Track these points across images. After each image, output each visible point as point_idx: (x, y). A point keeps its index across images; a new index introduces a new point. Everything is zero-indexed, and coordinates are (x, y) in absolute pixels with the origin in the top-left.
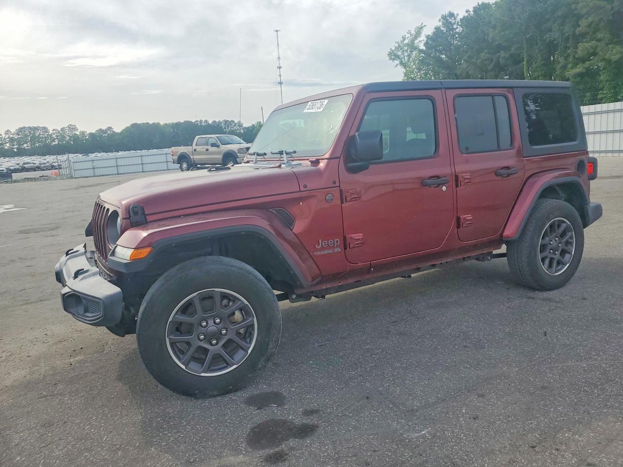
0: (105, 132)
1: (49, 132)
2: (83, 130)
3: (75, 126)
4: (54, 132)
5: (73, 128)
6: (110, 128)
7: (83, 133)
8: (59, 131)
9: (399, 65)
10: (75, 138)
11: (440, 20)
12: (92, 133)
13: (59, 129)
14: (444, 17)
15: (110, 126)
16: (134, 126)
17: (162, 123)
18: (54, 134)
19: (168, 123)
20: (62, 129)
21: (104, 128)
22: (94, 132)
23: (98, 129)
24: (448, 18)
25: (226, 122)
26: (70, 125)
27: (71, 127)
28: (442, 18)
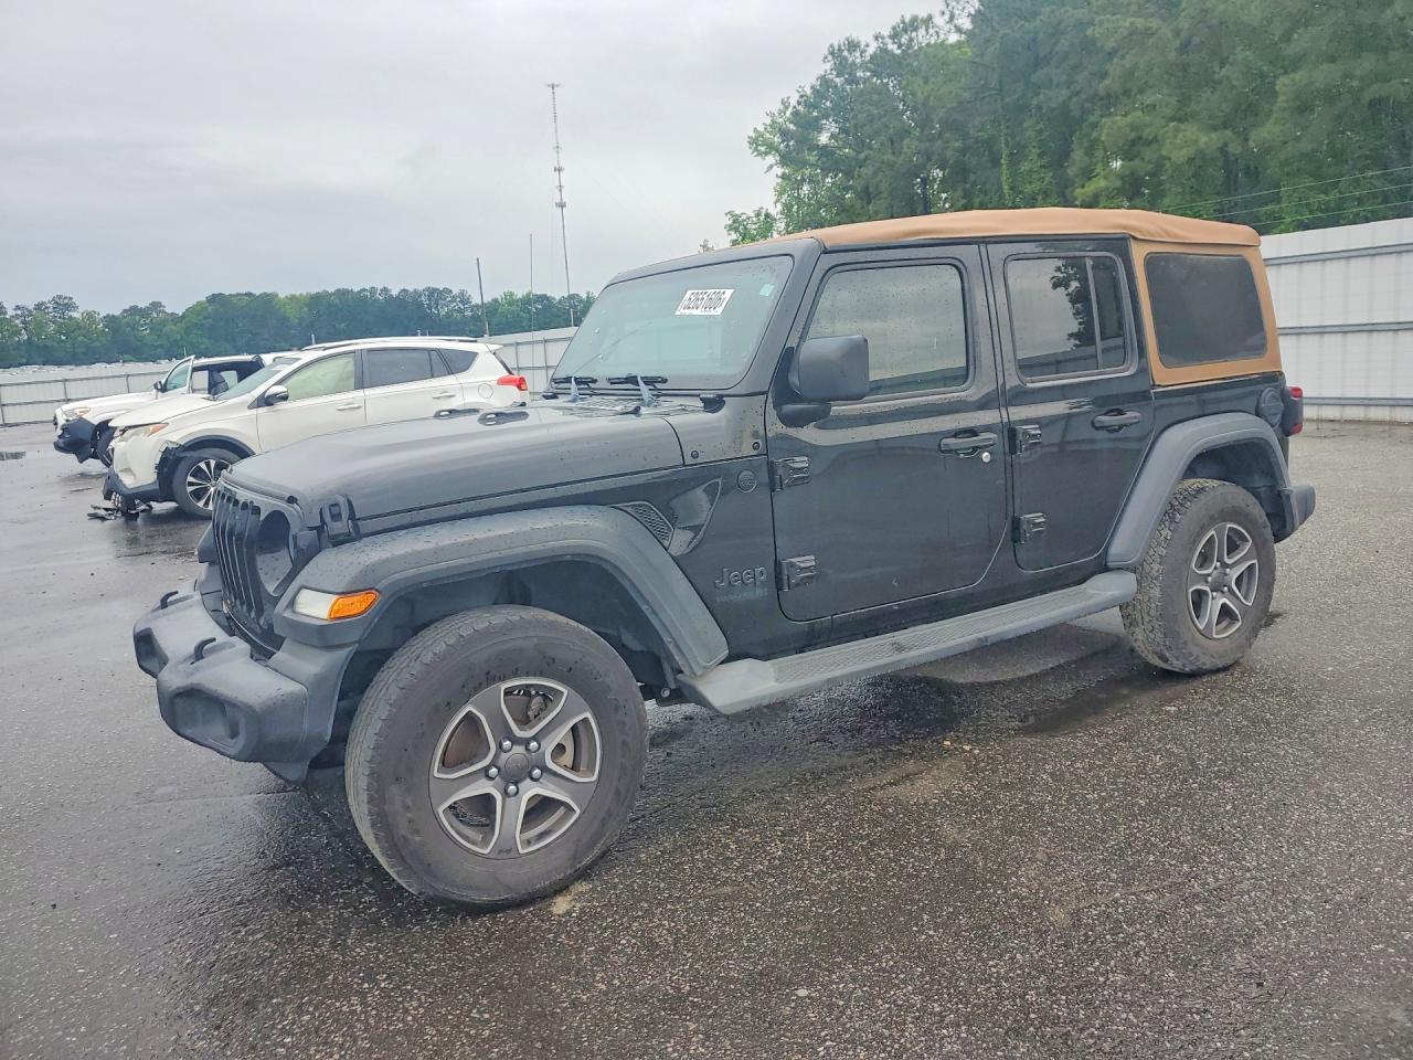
0: (144, 313)
1: (6, 313)
2: (90, 310)
3: (71, 298)
4: (19, 312)
5: (65, 305)
6: (156, 305)
7: (90, 316)
8: (30, 311)
9: (775, 167)
10: (71, 328)
11: (826, 58)
12: (113, 316)
13: (31, 307)
14: (835, 53)
15: (156, 300)
16: (215, 299)
17: (282, 295)
18: (17, 316)
19: (298, 294)
20: (39, 307)
21: (143, 304)
22: (117, 313)
23: (127, 307)
24: (846, 53)
25: (432, 292)
26: (60, 297)
27: (61, 301)
28: (832, 53)
